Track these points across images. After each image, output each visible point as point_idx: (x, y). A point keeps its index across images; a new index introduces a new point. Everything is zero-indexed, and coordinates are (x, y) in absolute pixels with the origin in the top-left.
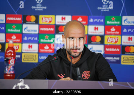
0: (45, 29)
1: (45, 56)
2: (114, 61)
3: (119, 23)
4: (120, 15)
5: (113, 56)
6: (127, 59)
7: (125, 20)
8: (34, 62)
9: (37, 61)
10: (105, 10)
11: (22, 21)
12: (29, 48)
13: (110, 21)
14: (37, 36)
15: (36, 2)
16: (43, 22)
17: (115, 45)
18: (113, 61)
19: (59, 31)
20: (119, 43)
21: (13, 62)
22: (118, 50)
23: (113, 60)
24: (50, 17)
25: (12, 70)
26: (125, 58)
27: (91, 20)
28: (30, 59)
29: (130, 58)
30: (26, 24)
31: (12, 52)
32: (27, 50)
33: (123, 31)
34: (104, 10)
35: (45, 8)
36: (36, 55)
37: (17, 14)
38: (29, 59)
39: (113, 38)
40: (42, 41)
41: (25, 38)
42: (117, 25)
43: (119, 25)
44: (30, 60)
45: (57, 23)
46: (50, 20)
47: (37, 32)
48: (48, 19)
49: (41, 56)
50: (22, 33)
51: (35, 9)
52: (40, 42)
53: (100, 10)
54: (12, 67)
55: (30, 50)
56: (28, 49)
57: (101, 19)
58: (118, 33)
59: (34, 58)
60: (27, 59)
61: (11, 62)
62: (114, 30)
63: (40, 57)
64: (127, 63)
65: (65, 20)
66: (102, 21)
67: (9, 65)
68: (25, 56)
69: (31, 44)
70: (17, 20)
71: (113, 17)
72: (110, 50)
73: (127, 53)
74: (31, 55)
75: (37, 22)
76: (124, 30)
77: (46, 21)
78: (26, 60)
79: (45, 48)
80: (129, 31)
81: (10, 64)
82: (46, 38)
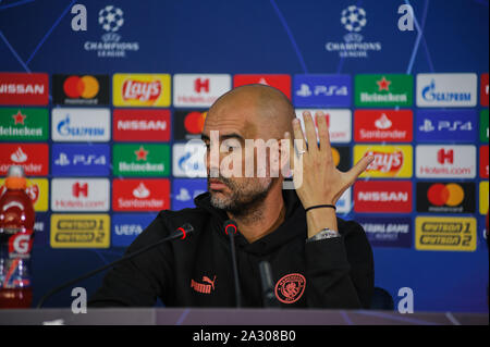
0: (134, 125)
1: (137, 224)
2: (390, 236)
3: (403, 98)
4: (409, 72)
5: (385, 221)
6: (437, 231)
7: (426, 89)
8: (94, 245)
9: (105, 243)
10: (351, 54)
11: (50, 97)
12: (77, 194)
13: (370, 92)
14: (107, 149)
15: (102, 25)
16: (126, 99)
17: (393, 179)
18: (385, 236)
19: (186, 133)
20: (405, 172)
21: (26, 245)
22: (403, 197)
23: (385, 233)
24: (153, 81)
25: (21, 273)
26: (427, 227)
27: (304, 91)
28: (81, 234)
29: (445, 228)
30: (64, 105)
31: (21, 207)
32: (70, 204)
33: (421, 129)
34: (348, 51)
35: (136, 46)
36: (102, 222)
37: (29, 73)
38: (78, 237)
39: (383, 154)
40: (123, 167)
41: (63, 160)
42: (397, 108)
43: (403, 107)
44: (80, 241)
45: (178, 103)
46: (152, 90)
47: (106, 137)
48: (147, 89)
49: (121, 223)
50: (50, 141)
51: (96, 51)
52: (115, 173)
53: (336, 53)
54: (21, 262)
55: (79, 204)
56: (74, 199)
57: (340, 87)
58: (400, 134)
59: (96, 232)
60: (68, 237)
61: (16, 244)
62: (388, 124)
63: (117, 228)
64: (435, 243)
65: (207, 90)
66: (344, 91)
67: (11, 255)
68: (62, 225)
69: (82, 182)
70: (32, 91)
71: (384, 79)
72: (375, 196)
73: (437, 209)
74: (83, 221)
75: (104, 99)
76: (422, 124)
77: (139, 97)
78: (65, 241)
79: (136, 193)
80: (440, 128)
81: (15, 252)
82: (138, 158)
